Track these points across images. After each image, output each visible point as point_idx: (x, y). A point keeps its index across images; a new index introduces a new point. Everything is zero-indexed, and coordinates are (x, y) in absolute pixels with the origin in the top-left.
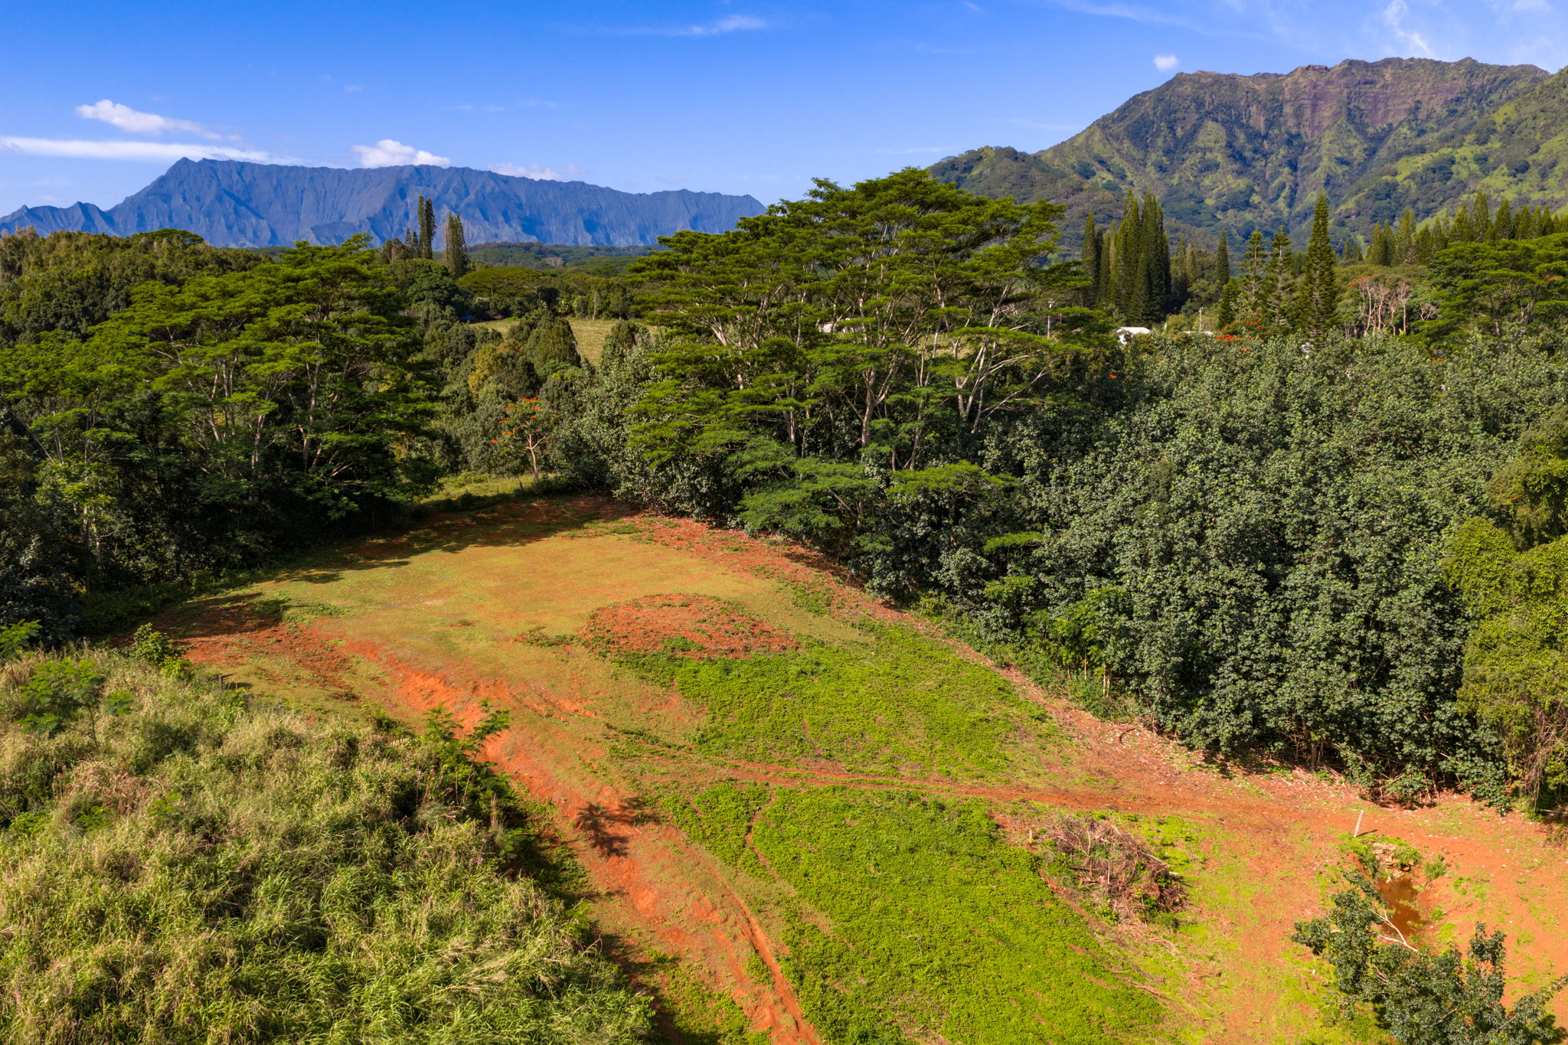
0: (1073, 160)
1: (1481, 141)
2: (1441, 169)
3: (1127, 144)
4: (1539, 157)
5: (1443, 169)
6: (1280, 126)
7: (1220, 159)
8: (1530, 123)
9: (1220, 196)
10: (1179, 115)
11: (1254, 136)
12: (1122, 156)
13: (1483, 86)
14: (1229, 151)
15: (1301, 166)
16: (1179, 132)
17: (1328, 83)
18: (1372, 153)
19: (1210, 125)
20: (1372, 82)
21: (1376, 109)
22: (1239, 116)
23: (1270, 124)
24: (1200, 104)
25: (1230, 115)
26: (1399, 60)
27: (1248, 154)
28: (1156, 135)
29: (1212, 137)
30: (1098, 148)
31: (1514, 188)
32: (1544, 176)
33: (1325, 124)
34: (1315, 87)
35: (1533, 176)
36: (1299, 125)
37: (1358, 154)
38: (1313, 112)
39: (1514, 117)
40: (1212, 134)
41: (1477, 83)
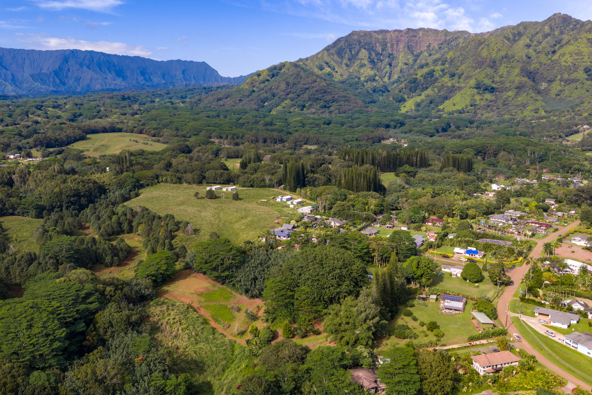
0: (317, 63)
1: (443, 64)
2: (431, 73)
3: (336, 56)
4: (458, 71)
5: (431, 74)
6: (386, 51)
7: (366, 63)
8: (457, 58)
9: (365, 77)
10: (353, 46)
11: (377, 54)
12: (334, 61)
13: (449, 39)
14: (369, 60)
15: (393, 65)
16: (353, 52)
17: (401, 36)
18: (415, 61)
19: (363, 50)
20: (416, 36)
21: (417, 45)
22: (373, 47)
23: (383, 50)
24: (360, 43)
25: (370, 47)
26: (424, 29)
27: (376, 61)
28: (345, 53)
29: (364, 55)
30: (326, 58)
31: (451, 82)
32: (460, 78)
33: (401, 50)
34: (397, 37)
35: (456, 78)
36: (392, 50)
37: (411, 61)
38: (397, 46)
39: (453, 56)
40: (364, 54)
41: (448, 38)
